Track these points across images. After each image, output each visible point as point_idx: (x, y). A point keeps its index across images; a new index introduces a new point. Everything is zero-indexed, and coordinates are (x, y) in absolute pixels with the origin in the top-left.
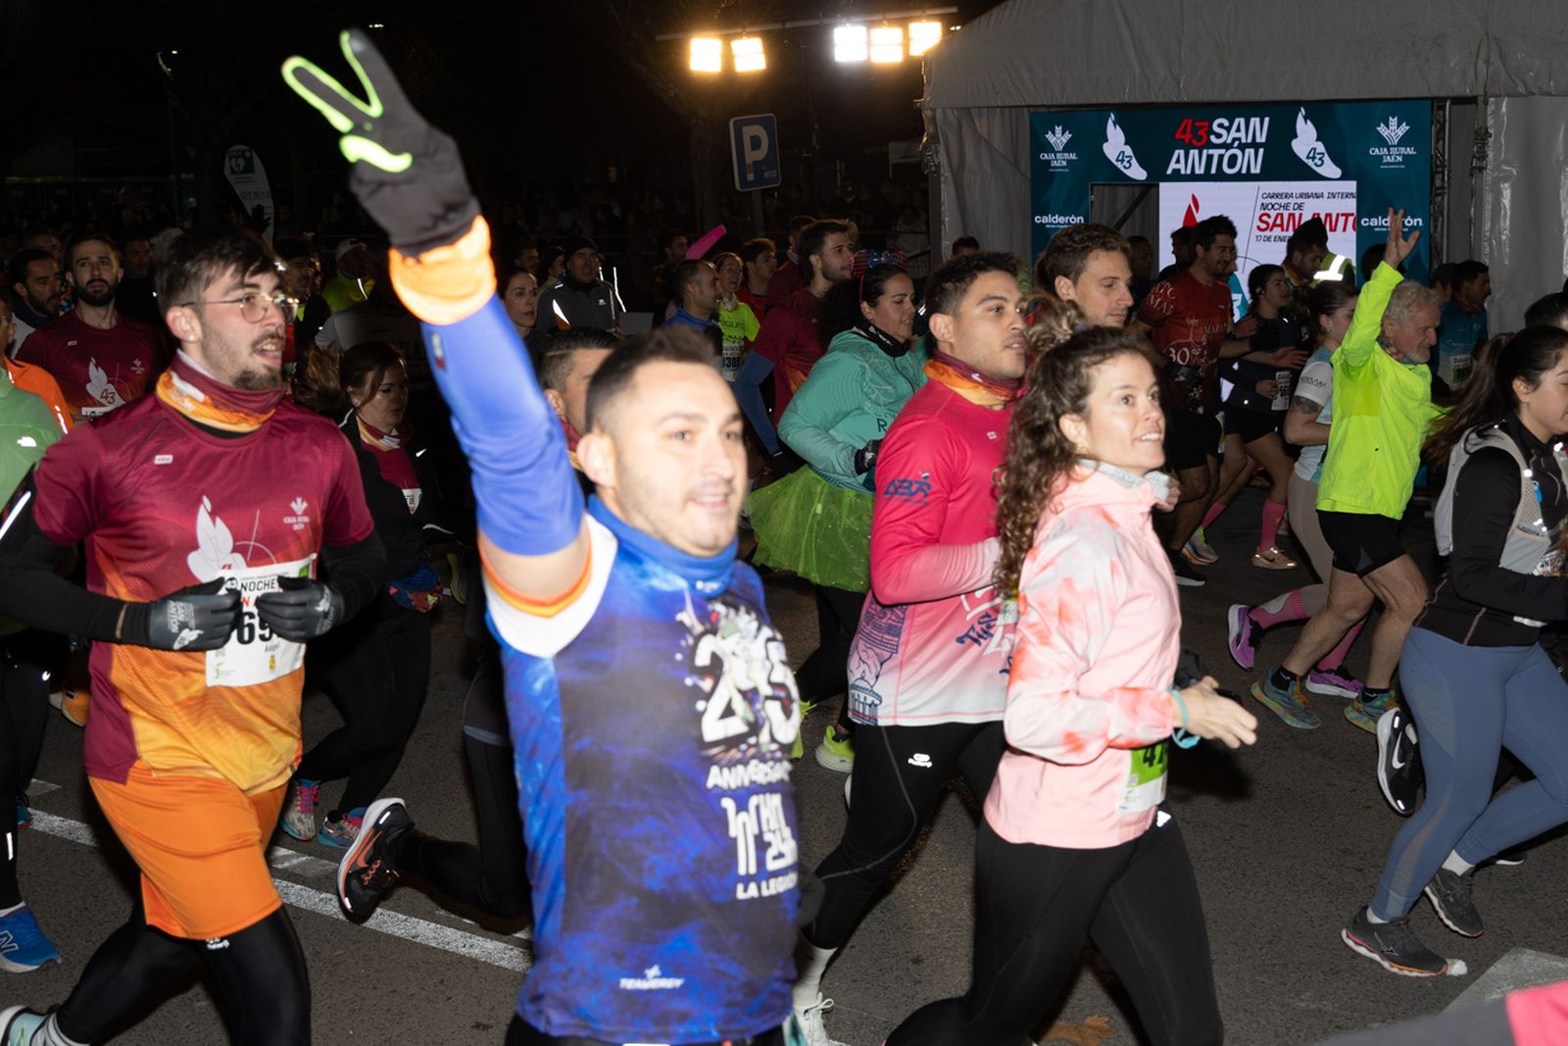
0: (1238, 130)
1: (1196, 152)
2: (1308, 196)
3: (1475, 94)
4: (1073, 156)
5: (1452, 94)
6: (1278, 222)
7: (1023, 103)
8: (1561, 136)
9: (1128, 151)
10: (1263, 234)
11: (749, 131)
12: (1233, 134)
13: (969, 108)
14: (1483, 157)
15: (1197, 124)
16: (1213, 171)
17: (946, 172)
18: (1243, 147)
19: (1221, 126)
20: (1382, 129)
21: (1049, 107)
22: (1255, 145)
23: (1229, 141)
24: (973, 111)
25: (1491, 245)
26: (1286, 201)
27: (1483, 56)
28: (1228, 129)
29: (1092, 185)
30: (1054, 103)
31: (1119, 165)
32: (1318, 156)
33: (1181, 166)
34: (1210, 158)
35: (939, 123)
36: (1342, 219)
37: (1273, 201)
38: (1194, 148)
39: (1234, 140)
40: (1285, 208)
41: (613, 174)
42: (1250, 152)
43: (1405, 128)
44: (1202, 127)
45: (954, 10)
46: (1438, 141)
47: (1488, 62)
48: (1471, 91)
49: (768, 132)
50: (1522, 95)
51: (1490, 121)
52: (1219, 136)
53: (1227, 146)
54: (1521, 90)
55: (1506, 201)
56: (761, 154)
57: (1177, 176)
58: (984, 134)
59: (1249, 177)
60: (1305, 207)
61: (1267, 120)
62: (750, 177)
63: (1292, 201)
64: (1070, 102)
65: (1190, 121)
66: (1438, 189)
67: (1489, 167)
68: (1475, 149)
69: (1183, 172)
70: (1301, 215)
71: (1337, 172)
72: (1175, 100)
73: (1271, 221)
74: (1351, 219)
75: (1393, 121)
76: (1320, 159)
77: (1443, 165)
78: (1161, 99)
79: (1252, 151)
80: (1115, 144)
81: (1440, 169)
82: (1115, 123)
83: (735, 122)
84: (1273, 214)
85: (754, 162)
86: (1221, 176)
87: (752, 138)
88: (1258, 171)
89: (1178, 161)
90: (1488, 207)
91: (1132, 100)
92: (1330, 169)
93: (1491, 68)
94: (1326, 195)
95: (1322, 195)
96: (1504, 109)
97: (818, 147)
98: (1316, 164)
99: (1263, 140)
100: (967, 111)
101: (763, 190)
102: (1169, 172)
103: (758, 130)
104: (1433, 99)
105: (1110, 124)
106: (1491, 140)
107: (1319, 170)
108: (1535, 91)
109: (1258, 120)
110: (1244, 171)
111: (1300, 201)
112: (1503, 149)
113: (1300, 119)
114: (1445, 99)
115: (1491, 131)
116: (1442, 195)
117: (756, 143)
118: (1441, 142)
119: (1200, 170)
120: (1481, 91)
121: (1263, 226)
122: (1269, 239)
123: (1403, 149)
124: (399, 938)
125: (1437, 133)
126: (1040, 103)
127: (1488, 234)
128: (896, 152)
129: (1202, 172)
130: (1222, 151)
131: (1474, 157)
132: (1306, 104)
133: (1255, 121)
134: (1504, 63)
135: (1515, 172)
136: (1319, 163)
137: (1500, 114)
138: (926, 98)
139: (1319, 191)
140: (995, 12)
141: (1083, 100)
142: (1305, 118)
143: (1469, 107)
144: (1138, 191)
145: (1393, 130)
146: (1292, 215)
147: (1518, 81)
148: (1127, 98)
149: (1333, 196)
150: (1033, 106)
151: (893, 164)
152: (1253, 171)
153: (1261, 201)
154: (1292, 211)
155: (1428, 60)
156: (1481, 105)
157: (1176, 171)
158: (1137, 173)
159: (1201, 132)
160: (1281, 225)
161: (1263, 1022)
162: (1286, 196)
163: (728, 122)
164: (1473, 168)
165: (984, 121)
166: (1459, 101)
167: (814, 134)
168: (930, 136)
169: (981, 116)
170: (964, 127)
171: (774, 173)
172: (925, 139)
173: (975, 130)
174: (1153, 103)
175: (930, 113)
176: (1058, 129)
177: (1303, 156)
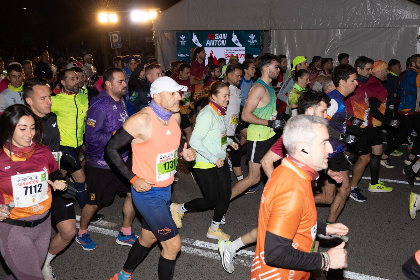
0: (221, 36)
2: (235, 50)
3: (268, 29)
4: (186, 42)
7: (175, 30)
8: (286, 38)
9: (198, 40)
11: (114, 35)
12: (220, 37)
13: (163, 31)
14: (270, 42)
15: (212, 35)
16: (216, 45)
17: (158, 45)
18: (222, 40)
19: (217, 35)
20: (250, 36)
21: (181, 31)
22: (224, 39)
26: (231, 51)
27: (270, 21)
28: (219, 36)
29: (190, 48)
30: (182, 30)
31: (196, 43)
33: (209, 44)
34: (215, 42)
35: (156, 34)
37: (228, 51)
38: (211, 40)
39: (220, 38)
40: (231, 53)
41: (82, 43)
42: (223, 41)
43: (255, 36)
45: (159, 9)
46: (261, 39)
47: (271, 23)
49: (118, 35)
50: (277, 30)
51: (272, 35)
52: (217, 37)
53: (218, 40)
55: (275, 52)
56: (117, 40)
57: (208, 46)
58: (167, 37)
59: (223, 46)
61: (226, 34)
62: (115, 45)
63: (232, 51)
64: (185, 30)
67: (271, 45)
71: (241, 45)
72: (207, 30)
73: (228, 56)
74: (244, 55)
75: (252, 35)
76: (238, 43)
77: (262, 44)
78: (204, 29)
79: (224, 41)
80: (195, 39)
82: (195, 34)
83: (111, 33)
84: (228, 54)
85: (115, 42)
86: (217, 46)
88: (225, 45)
89: (208, 43)
91: (198, 30)
92: (240, 45)
95: (238, 50)
96: (274, 33)
97: (130, 39)
99: (226, 38)
100: (163, 32)
101: (118, 49)
102: (206, 45)
103: (116, 35)
104: (260, 30)
105: (194, 35)
106: (272, 39)
107: (237, 45)
108: (280, 29)
109: (225, 34)
110: (222, 45)
111: (234, 51)
112: (274, 41)
113: (233, 34)
114: (263, 30)
115: (272, 37)
116: (262, 50)
117: (116, 38)
118: (262, 40)
119: (213, 45)
120: (270, 29)
121: (226, 57)
123: (254, 41)
125: (261, 38)
126: (178, 30)
128: (147, 40)
130: (217, 41)
131: (268, 42)
132: (235, 31)
133: (224, 34)
134: (274, 23)
135: (277, 46)
137: (273, 34)
138: (153, 28)
139: (238, 49)
140: (168, 10)
141: (187, 29)
143: (267, 32)
146: (232, 54)
147: (277, 27)
148: (197, 29)
149: (240, 50)
150: (177, 31)
151: (147, 42)
152: (224, 45)
153: (226, 51)
155: (259, 22)
156: (270, 32)
158: (200, 45)
159: (213, 37)
161: (231, 226)
162: (231, 50)
163: (109, 33)
164: (268, 45)
165: (166, 34)
166: (265, 31)
167: (129, 36)
168: (155, 37)
169: (165, 32)
170: (162, 35)
171: (120, 45)
172: (153, 37)
173: (164, 36)
174: (202, 30)
175: (154, 32)
176: (183, 36)
177: (234, 42)
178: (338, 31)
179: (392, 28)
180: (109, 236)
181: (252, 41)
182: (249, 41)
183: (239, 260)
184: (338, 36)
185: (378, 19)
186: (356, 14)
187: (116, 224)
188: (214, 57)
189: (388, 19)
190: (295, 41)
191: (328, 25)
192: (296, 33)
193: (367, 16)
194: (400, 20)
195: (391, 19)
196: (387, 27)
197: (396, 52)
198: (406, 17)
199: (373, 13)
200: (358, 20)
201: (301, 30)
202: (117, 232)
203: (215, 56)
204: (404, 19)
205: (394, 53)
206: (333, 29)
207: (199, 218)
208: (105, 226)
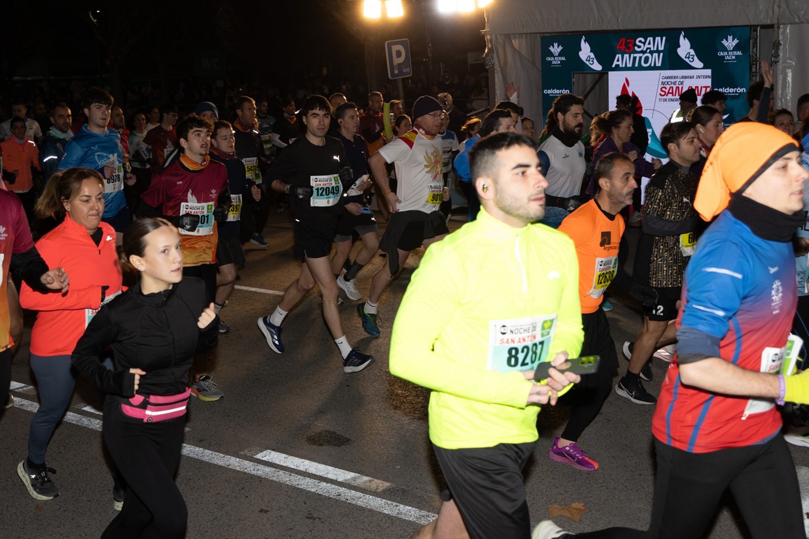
0: (649, 44)
1: (628, 55)
2: (686, 77)
3: (773, 23)
4: (563, 59)
5: (761, 24)
6: (671, 91)
7: (537, 32)
9: (592, 55)
10: (663, 97)
11: (395, 48)
12: (647, 46)
13: (509, 34)
14: (777, 56)
15: (628, 41)
16: (636, 65)
17: (497, 68)
18: (652, 53)
19: (640, 41)
20: (724, 42)
21: (551, 33)
22: (658, 51)
23: (645, 49)
24: (512, 36)
25: (781, 101)
26: (675, 80)
27: (776, 3)
28: (644, 43)
29: (573, 73)
30: (554, 31)
31: (587, 63)
32: (691, 57)
33: (620, 63)
34: (635, 58)
35: (493, 42)
37: (668, 80)
38: (627, 53)
39: (647, 49)
40: (674, 83)
41: (325, 71)
42: (656, 55)
43: (736, 41)
44: (631, 42)
46: (753, 48)
47: (779, 7)
48: (771, 22)
49: (405, 48)
50: (797, 23)
51: (781, 37)
52: (639, 47)
53: (643, 52)
55: (790, 79)
56: (401, 60)
57: (617, 68)
58: (517, 49)
59: (655, 68)
60: (685, 83)
61: (664, 38)
62: (396, 72)
63: (678, 80)
64: (561, 31)
65: (624, 39)
66: (754, 73)
67: (780, 61)
68: (773, 52)
69: (621, 66)
70: (682, 87)
71: (701, 65)
72: (616, 28)
73: (667, 91)
75: (730, 38)
76: (692, 58)
77: (757, 61)
78: (609, 28)
79: (657, 54)
80: (585, 52)
81: (755, 63)
82: (585, 41)
83: (388, 43)
84: (668, 87)
85: (398, 64)
86: (641, 68)
87: (397, 51)
88: (660, 65)
89: (618, 60)
90: (780, 82)
91: (594, 29)
92: (697, 63)
93: (781, 9)
94: (695, 77)
95: (693, 77)
96: (788, 31)
97: (431, 55)
98: (690, 61)
99: (662, 49)
100: (508, 37)
101: (403, 78)
102: (614, 66)
103: (400, 48)
104: (751, 26)
105: (583, 41)
106: (781, 47)
107: (691, 64)
108: (804, 21)
109: (659, 38)
110: (652, 65)
111: (682, 80)
112: (788, 51)
113: (682, 37)
114: (757, 26)
115: (781, 42)
116: (756, 76)
117: (399, 54)
118: (755, 48)
120: (776, 22)
121: (663, 93)
122: (666, 100)
123: (735, 52)
124: (221, 466)
125: (753, 44)
126: (546, 31)
127: (780, 96)
128: (471, 58)
129: (631, 66)
130: (641, 55)
131: (773, 56)
132: (685, 29)
133: (658, 39)
134: (788, 6)
135: (794, 64)
136: (692, 60)
137: (786, 33)
138: (487, 29)
139: (692, 75)
141: (568, 30)
142: (684, 37)
143: (770, 30)
144: (597, 76)
145: (730, 43)
146: (678, 88)
147: (796, 17)
148: (591, 27)
149: (699, 77)
150: (543, 33)
151: (470, 64)
152: (657, 65)
153: (661, 80)
154: (677, 86)
155: (748, 6)
156: (776, 29)
157: (617, 66)
158: (597, 67)
159: (630, 45)
160: (672, 93)
162: (675, 77)
163: (384, 43)
164: (772, 62)
165: (517, 41)
166: (764, 27)
167: (429, 49)
168: (489, 49)
169: (515, 39)
170: (507, 44)
171: (408, 70)
172: (486, 51)
173: (512, 46)
174: (605, 30)
175: (489, 37)
176: (556, 45)
177: (683, 57)
180: (371, 510)
187: (387, 484)
188: (631, 94)
202: (389, 502)
203: (633, 93)
207: (588, 482)
208: (363, 486)
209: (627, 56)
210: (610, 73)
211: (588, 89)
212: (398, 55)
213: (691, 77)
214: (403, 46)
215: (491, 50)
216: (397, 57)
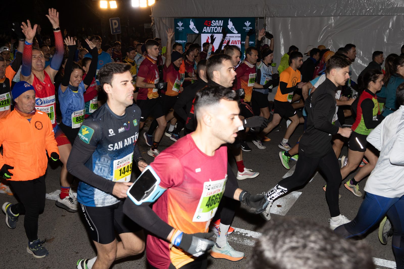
0: (217, 23)
2: (231, 37)
4: (183, 28)
7: (173, 17)
8: (280, 25)
9: (195, 27)
11: (114, 21)
13: (161, 17)
15: (209, 22)
16: (212, 32)
17: (157, 31)
18: (218, 27)
19: (213, 22)
20: (245, 23)
21: (178, 17)
22: (220, 26)
24: (162, 18)
28: (215, 23)
29: (187, 34)
31: (193, 30)
33: (206, 30)
34: (211, 29)
35: (155, 20)
36: (238, 42)
39: (216, 25)
41: (83, 29)
43: (250, 23)
47: (266, 10)
48: (263, 16)
49: (118, 21)
50: (272, 17)
51: (266, 22)
52: (213, 24)
54: (272, 16)
56: (117, 26)
57: (205, 33)
58: (165, 23)
60: (231, 39)
61: (223, 21)
62: (114, 31)
64: (182, 17)
65: (207, 21)
71: (237, 32)
72: (204, 16)
74: (240, 42)
75: (248, 22)
76: (233, 29)
78: (201, 16)
80: (192, 25)
83: (111, 19)
85: (115, 28)
86: (214, 33)
88: (221, 32)
92: (235, 31)
96: (269, 20)
97: (129, 25)
99: (222, 25)
100: (161, 18)
101: (117, 34)
102: (203, 32)
104: (255, 18)
105: (191, 21)
106: (267, 26)
107: (233, 32)
108: (275, 16)
109: (221, 21)
110: (218, 32)
111: (229, 38)
112: (269, 28)
113: (229, 21)
114: (258, 17)
115: (267, 24)
118: (257, 27)
119: (209, 31)
120: (265, 16)
123: (250, 28)
125: (256, 24)
128: (146, 26)
130: (214, 27)
132: (230, 18)
133: (220, 21)
134: (269, 10)
137: (268, 21)
138: (152, 15)
141: (185, 16)
142: (230, 21)
143: (262, 19)
144: (197, 35)
145: (248, 24)
146: (228, 41)
148: (194, 16)
149: (236, 37)
150: (175, 17)
151: (146, 29)
155: (254, 9)
156: (265, 19)
158: (197, 32)
163: (109, 19)
166: (260, 18)
167: (128, 22)
169: (164, 19)
170: (160, 21)
171: (120, 31)
172: (152, 24)
173: (163, 22)
174: (199, 17)
175: (153, 18)
176: (180, 22)
177: (230, 29)
178: (332, 18)
179: (384, 16)
181: (248, 28)
182: (244, 28)
183: (233, 238)
184: (331, 24)
185: (371, 7)
186: (350, 2)
189: (381, 7)
190: (289, 28)
191: (322, 13)
192: (290, 20)
193: (360, 4)
194: (393, 8)
195: (383, 7)
196: (380, 15)
197: (387, 40)
198: (398, 5)
199: (366, 2)
200: (351, 8)
201: (296, 17)
204: (397, 7)
205: (385, 40)
206: (327, 17)
209: (208, 28)
210: (202, 34)
211: (193, 40)
212: (115, 24)
213: (233, 37)
214: (117, 20)
215: (154, 24)
216: (115, 25)
